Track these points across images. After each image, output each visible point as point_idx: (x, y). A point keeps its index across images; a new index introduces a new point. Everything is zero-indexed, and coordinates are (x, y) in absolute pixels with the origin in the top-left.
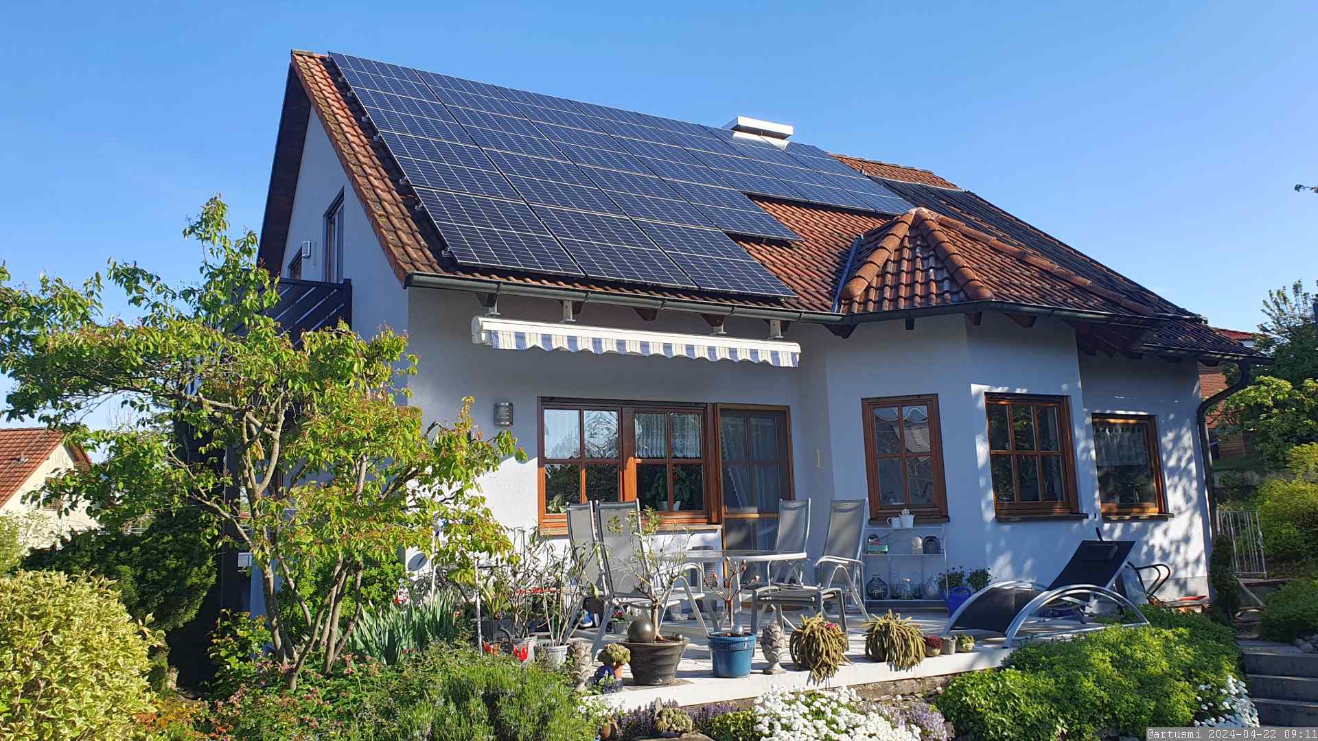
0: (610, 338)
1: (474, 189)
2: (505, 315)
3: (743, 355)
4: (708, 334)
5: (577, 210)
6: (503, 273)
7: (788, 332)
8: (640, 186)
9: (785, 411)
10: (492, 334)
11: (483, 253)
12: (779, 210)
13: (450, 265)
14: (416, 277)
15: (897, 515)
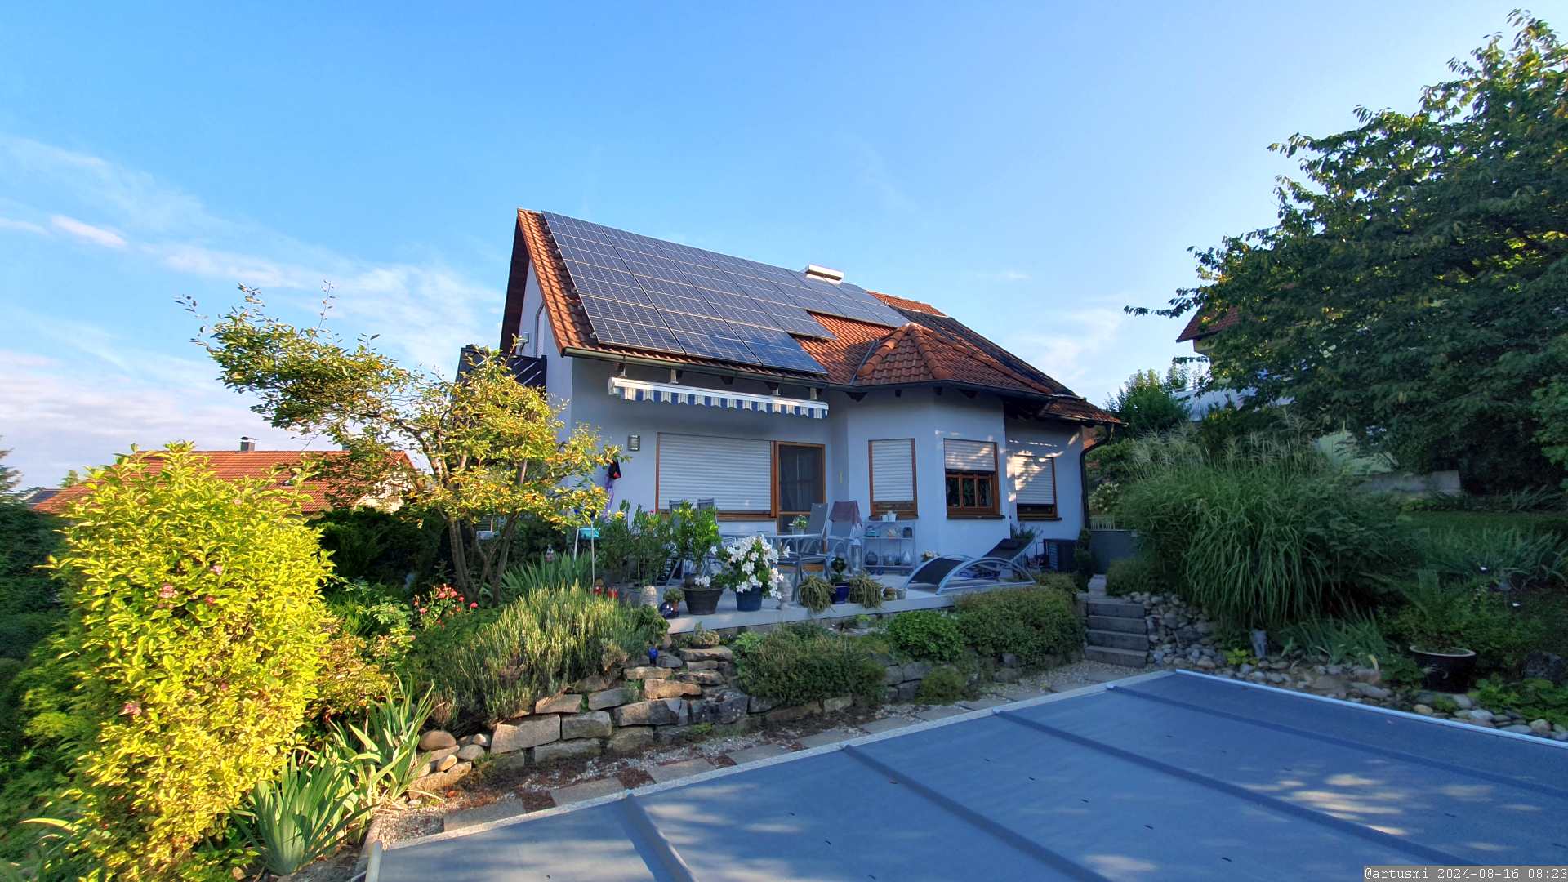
0: (701, 393)
1: (621, 297)
2: (630, 376)
3: (790, 410)
4: (769, 394)
5: (689, 314)
6: (628, 349)
7: (822, 395)
8: (735, 301)
9: (821, 449)
10: (622, 389)
11: (618, 337)
12: (827, 321)
13: (594, 343)
14: (568, 350)
15: (886, 513)
